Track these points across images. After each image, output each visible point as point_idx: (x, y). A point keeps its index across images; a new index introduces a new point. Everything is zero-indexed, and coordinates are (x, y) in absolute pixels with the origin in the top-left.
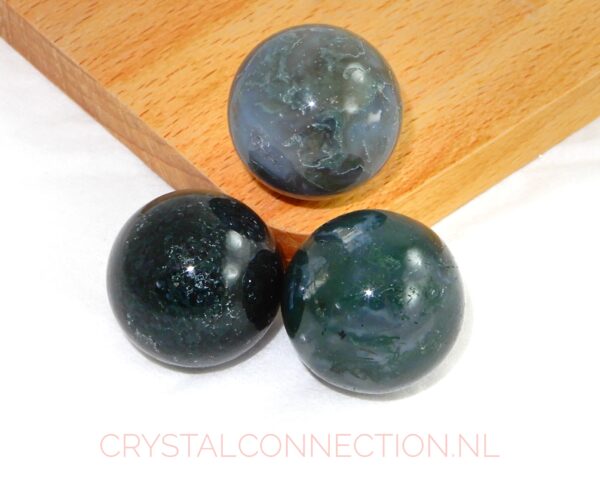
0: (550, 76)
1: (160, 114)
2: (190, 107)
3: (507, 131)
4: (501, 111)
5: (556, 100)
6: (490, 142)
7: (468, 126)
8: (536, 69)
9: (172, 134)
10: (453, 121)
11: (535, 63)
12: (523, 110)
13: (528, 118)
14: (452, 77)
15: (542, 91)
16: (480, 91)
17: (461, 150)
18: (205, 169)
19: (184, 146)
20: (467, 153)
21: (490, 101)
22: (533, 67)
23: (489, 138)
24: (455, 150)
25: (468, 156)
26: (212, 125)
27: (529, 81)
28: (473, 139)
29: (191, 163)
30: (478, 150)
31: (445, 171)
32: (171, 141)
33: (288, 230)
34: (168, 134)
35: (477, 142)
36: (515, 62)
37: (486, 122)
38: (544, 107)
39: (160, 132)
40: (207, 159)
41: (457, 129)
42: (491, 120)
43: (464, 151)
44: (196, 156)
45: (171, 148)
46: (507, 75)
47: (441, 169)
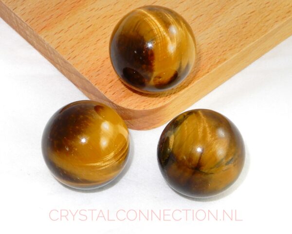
0: (254, 28)
1: (65, 48)
2: (80, 44)
3: (234, 56)
4: (231, 46)
5: (257, 40)
6: (226, 62)
7: (215, 54)
8: (248, 24)
9: (71, 58)
10: (208, 51)
11: (247, 20)
12: (242, 45)
13: (244, 49)
14: (207, 28)
15: (251, 35)
16: (221, 35)
17: (212, 66)
18: (88, 76)
19: (77, 64)
20: (215, 67)
21: (226, 41)
22: (247, 23)
23: (225, 60)
24: (209, 66)
25: (215, 69)
26: (91, 53)
27: (244, 30)
28: (217, 60)
29: (81, 73)
30: (220, 66)
31: (204, 77)
32: (71, 62)
33: (128, 108)
34: (70, 58)
35: (219, 62)
36: (237, 20)
37: (224, 51)
38: (252, 44)
39: (65, 57)
40: (88, 71)
41: (209, 55)
42: (226, 50)
43: (213, 67)
44: (84, 69)
45: (71, 65)
46: (234, 27)
47: (202, 76)
